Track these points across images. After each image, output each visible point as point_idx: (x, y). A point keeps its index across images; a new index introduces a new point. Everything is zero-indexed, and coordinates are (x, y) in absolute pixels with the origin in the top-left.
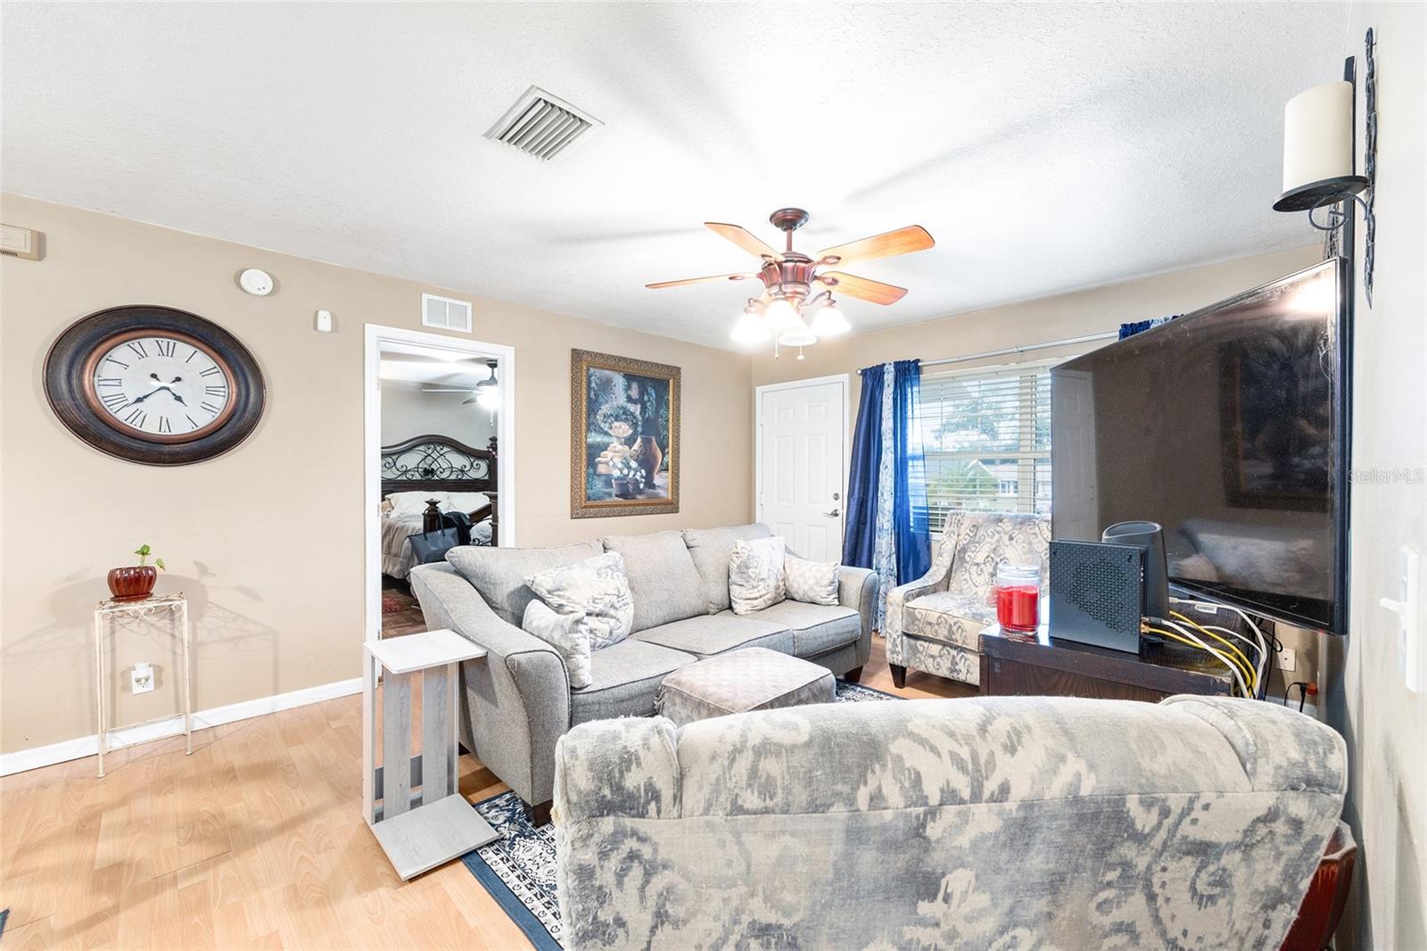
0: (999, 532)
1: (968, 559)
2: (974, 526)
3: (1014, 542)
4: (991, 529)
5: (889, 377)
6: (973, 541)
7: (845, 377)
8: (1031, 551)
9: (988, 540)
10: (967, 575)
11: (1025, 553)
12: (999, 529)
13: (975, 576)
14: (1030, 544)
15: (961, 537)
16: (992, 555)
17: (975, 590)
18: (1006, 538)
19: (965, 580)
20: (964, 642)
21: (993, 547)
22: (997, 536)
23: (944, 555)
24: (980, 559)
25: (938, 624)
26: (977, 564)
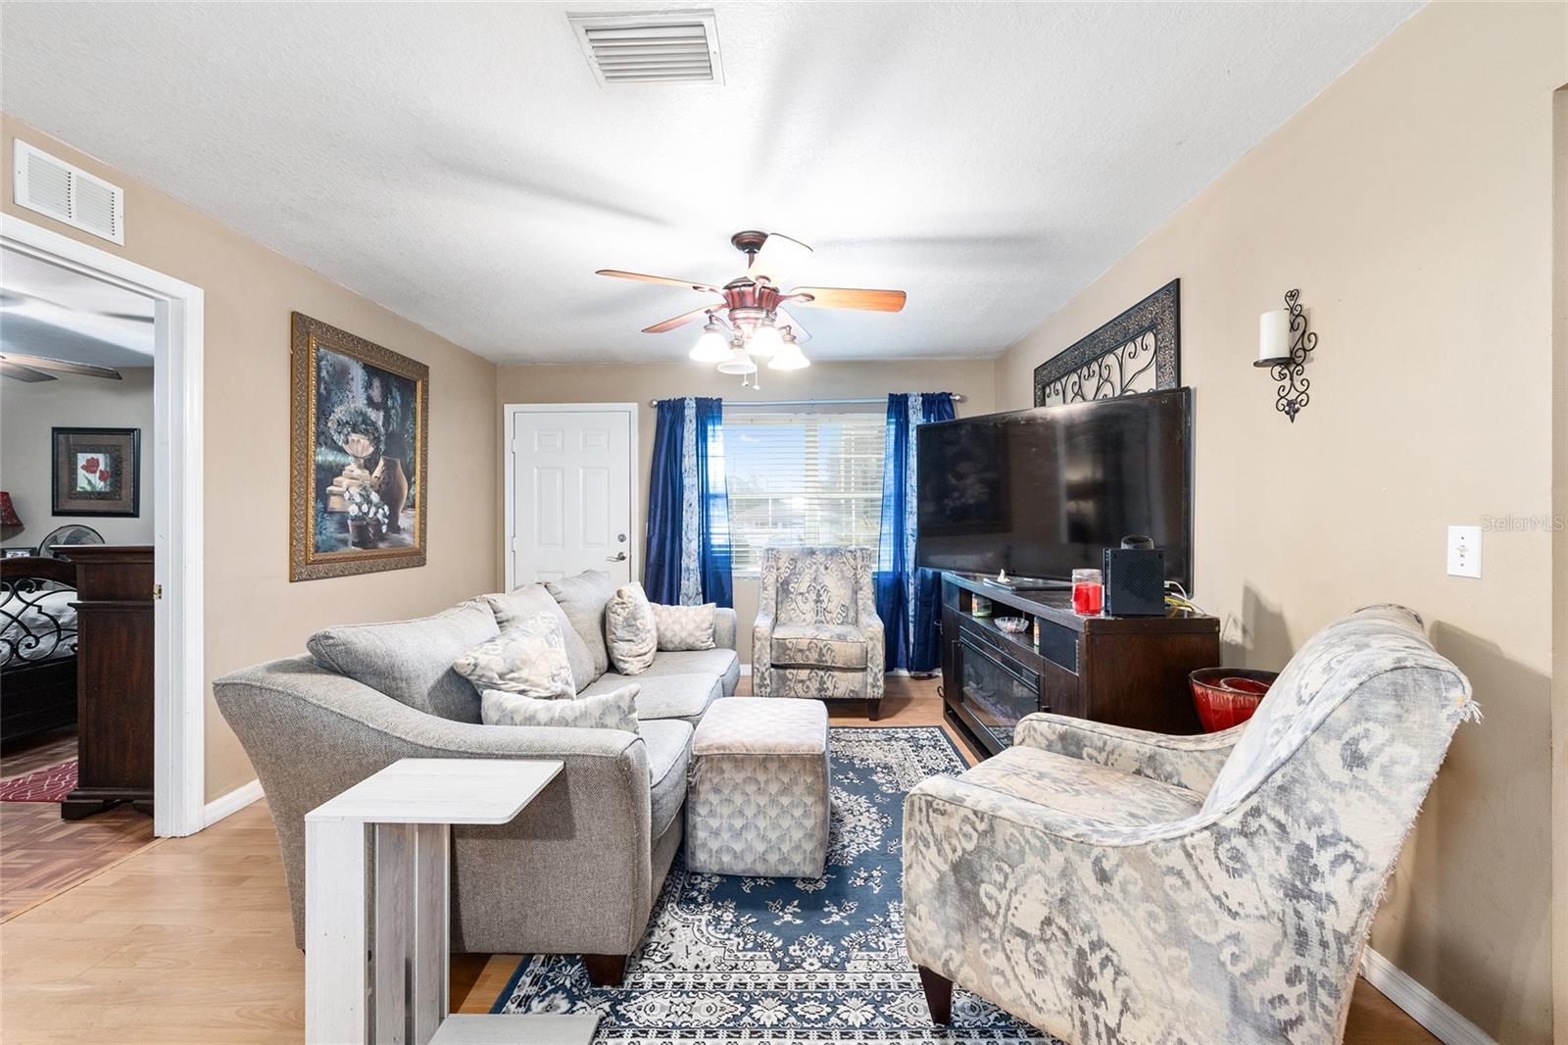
0: (815, 564)
1: (792, 590)
2: (792, 559)
3: (828, 571)
4: (808, 561)
5: (690, 412)
6: (793, 573)
7: (633, 407)
8: (843, 578)
9: (807, 571)
10: (794, 605)
11: (839, 580)
12: (814, 560)
13: (801, 604)
14: (842, 571)
15: (781, 571)
16: (814, 584)
17: (803, 617)
18: (822, 568)
19: (793, 609)
20: (833, 661)
21: (813, 576)
22: (814, 567)
23: (769, 588)
24: (803, 589)
25: (809, 650)
26: (801, 594)
